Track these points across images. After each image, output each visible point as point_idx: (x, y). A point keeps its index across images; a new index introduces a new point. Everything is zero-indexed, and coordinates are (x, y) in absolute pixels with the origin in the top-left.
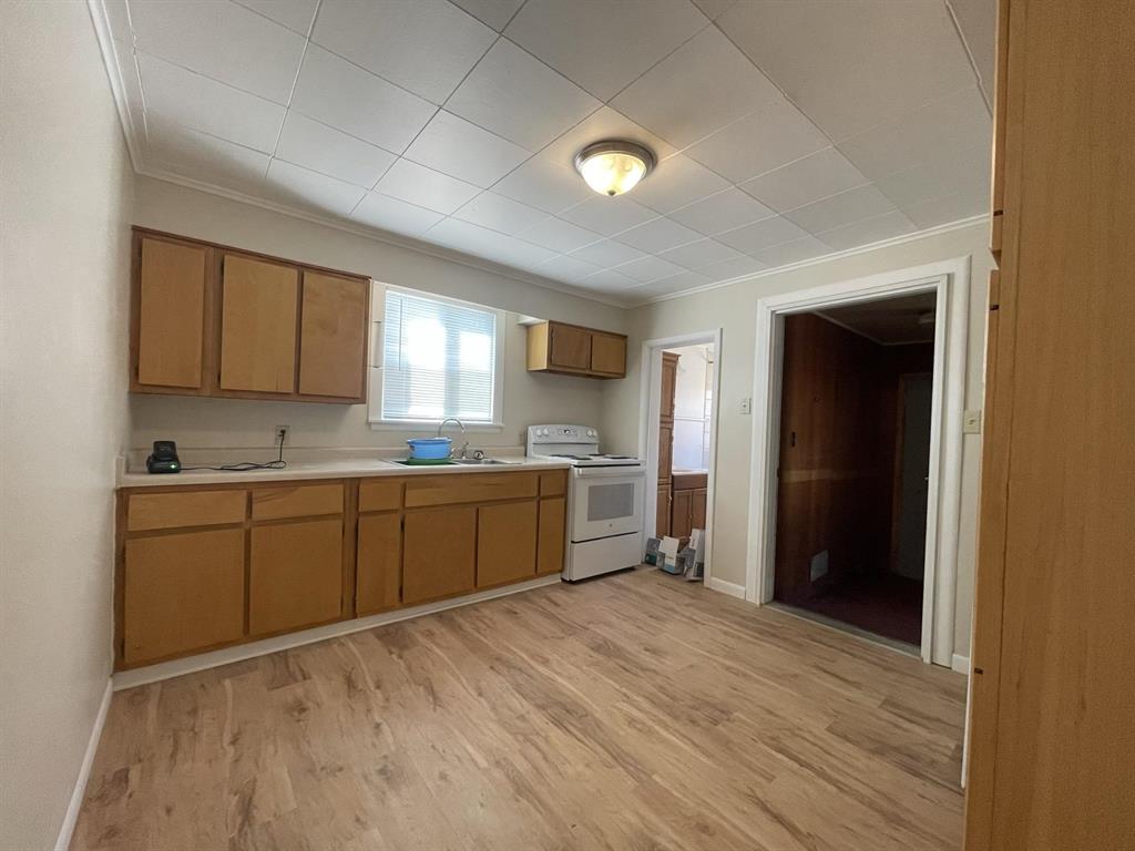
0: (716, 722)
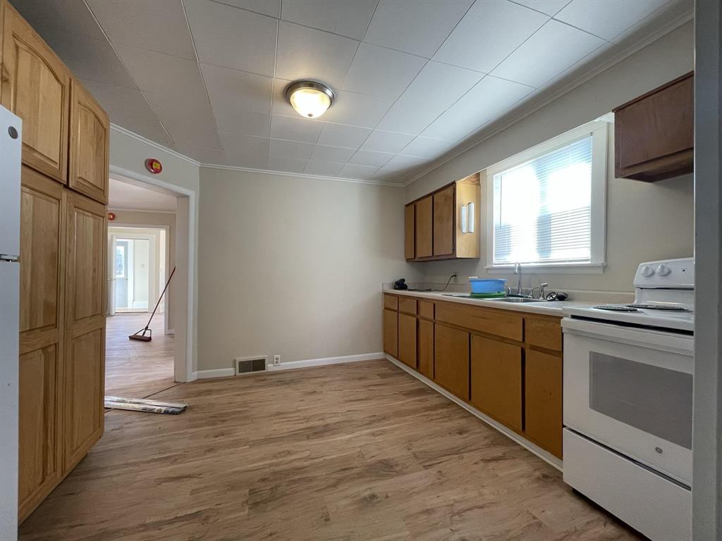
0: (252, 492)
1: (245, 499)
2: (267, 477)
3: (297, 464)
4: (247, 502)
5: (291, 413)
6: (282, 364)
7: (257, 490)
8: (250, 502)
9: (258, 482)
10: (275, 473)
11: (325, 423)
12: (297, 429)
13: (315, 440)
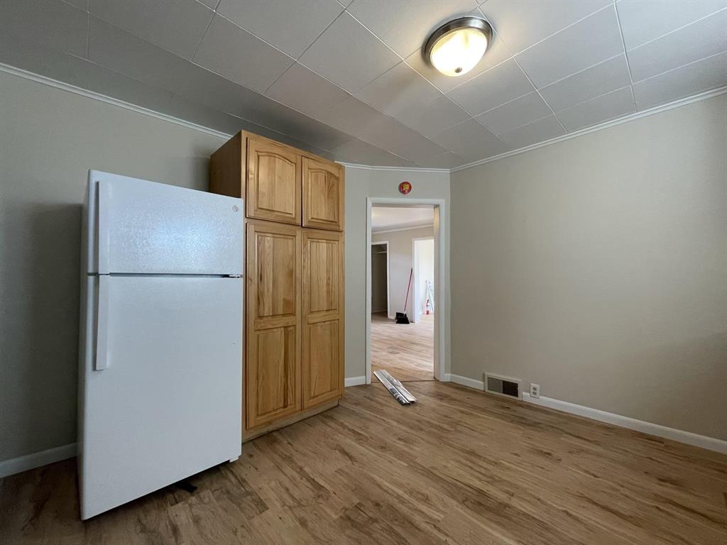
1: (347, 506)
2: (382, 504)
3: (417, 519)
4: (347, 509)
5: (485, 460)
6: (541, 397)
7: (362, 508)
8: (347, 513)
9: (373, 502)
10: (391, 507)
11: (507, 501)
12: (467, 481)
13: (469, 511)
